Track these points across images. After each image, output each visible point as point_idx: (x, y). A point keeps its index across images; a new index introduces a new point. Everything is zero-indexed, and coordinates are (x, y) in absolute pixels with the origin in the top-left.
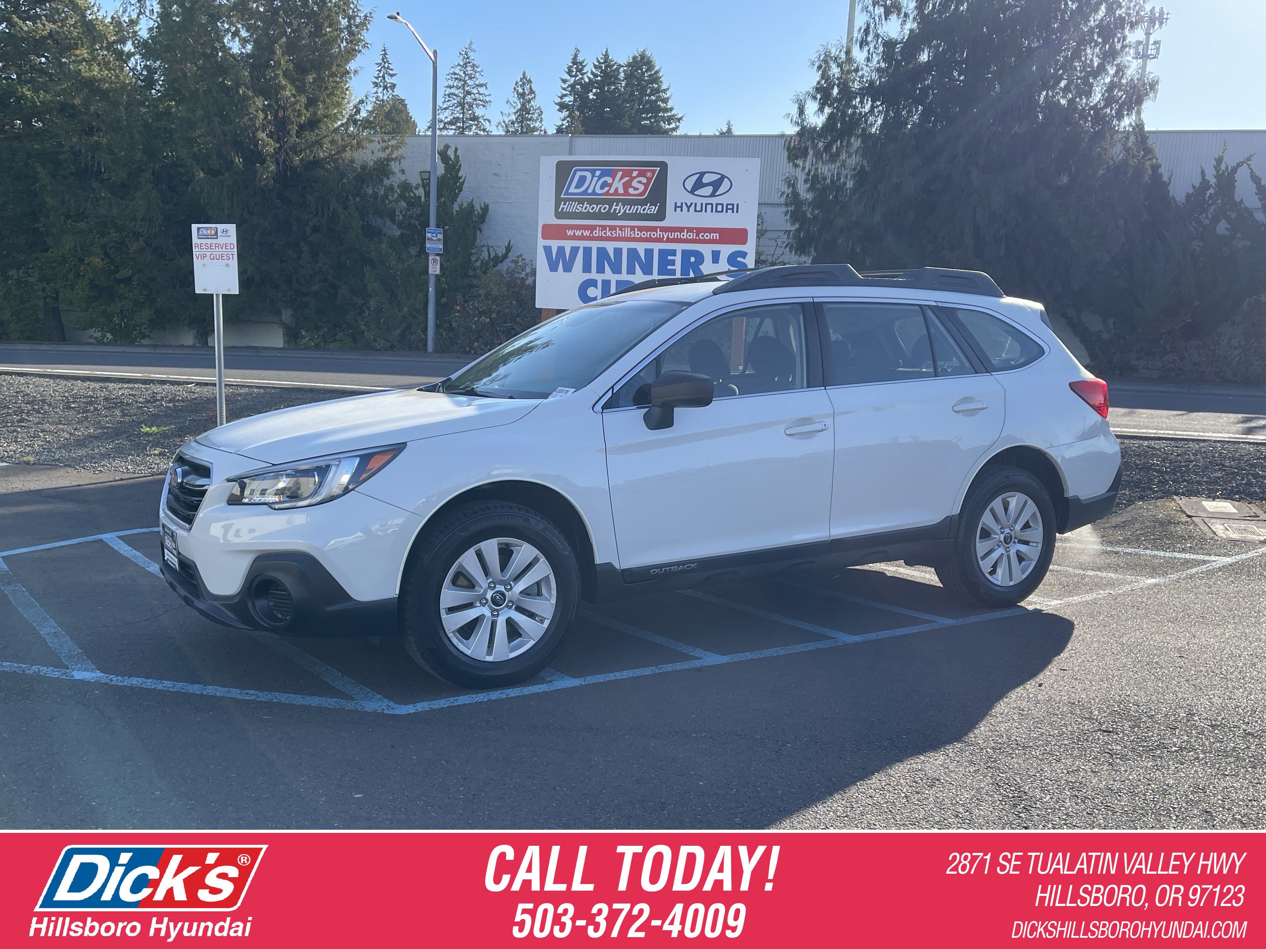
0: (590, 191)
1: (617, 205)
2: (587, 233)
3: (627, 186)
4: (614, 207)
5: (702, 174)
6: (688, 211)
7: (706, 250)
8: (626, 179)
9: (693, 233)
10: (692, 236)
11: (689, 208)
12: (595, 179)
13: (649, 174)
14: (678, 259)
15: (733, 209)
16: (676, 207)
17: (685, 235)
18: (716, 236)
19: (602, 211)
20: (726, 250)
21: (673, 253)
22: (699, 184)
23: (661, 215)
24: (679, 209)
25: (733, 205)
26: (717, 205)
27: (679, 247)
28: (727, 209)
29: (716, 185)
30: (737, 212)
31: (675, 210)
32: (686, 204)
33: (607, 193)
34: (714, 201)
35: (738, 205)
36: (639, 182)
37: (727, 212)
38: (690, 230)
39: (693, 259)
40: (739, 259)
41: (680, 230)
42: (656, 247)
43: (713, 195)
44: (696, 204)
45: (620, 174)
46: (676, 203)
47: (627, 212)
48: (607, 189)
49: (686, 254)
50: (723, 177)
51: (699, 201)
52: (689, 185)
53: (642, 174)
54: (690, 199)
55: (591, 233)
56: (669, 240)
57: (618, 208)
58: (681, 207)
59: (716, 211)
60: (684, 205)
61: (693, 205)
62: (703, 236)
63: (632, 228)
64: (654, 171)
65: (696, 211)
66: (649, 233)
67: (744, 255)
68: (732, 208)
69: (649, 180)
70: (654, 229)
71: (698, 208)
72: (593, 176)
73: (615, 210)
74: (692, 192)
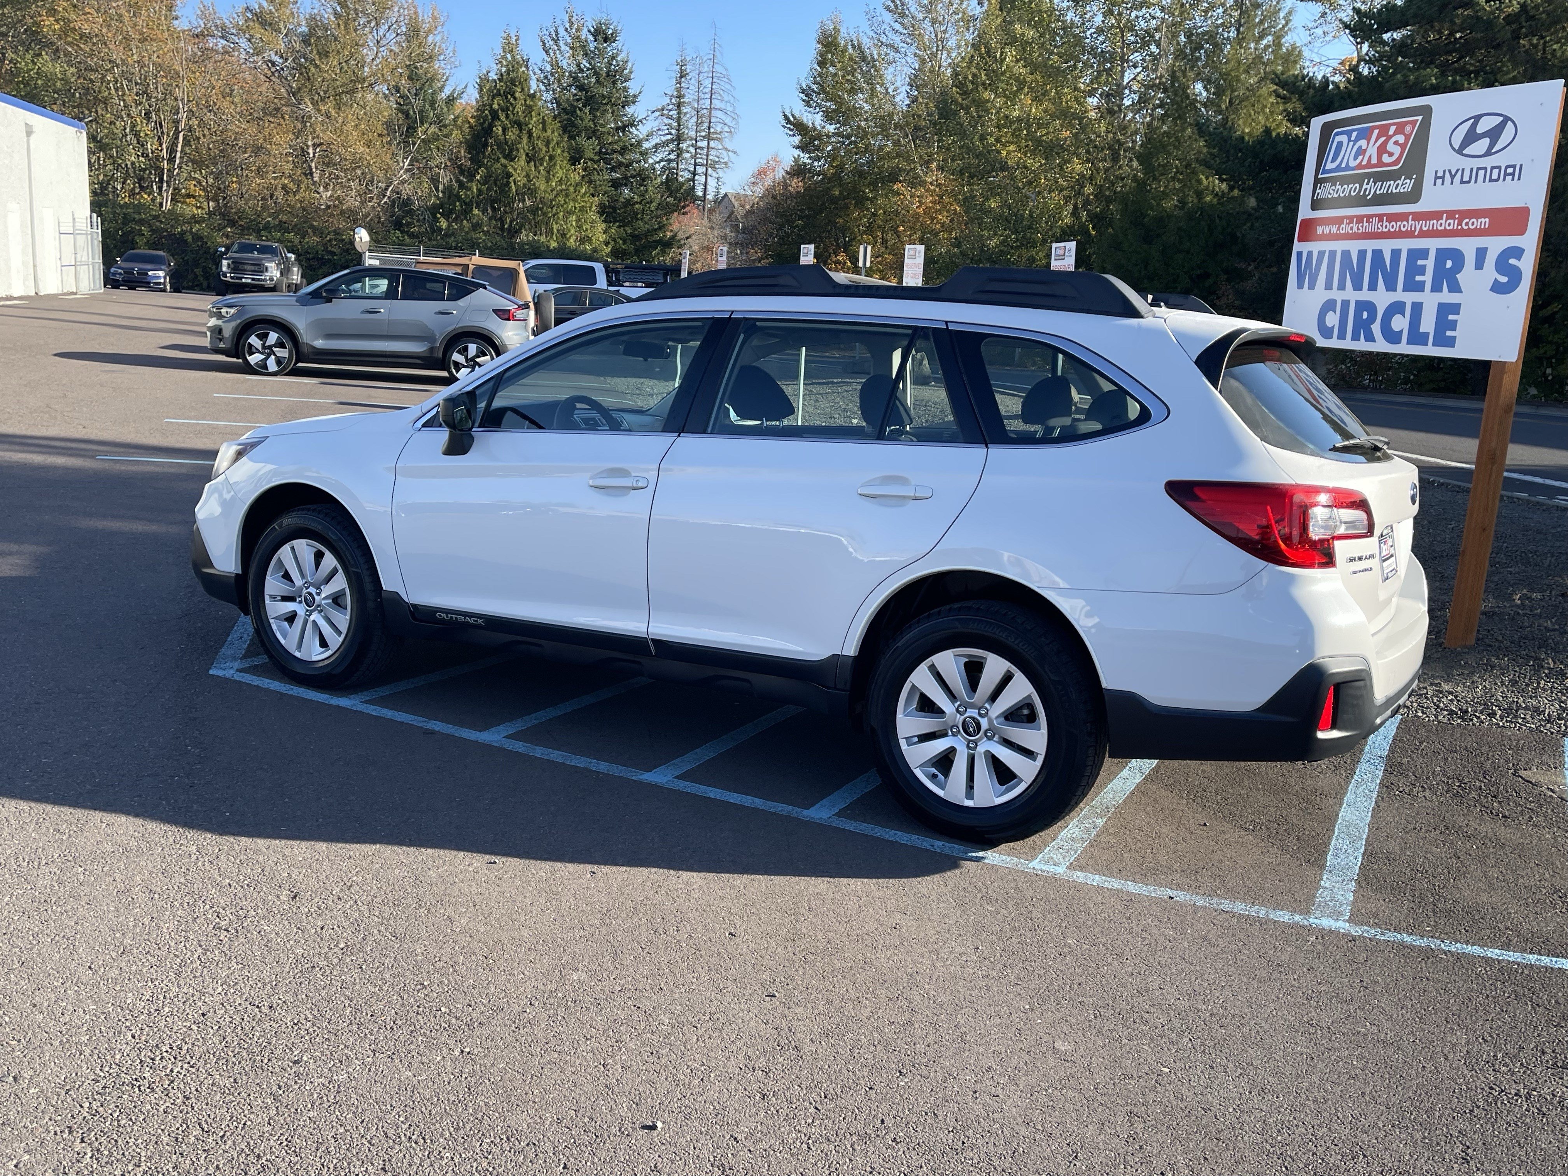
0: (1343, 165)
1: (1368, 184)
2: (1334, 229)
3: (1382, 150)
4: (1365, 186)
5: (1478, 118)
6: (1452, 183)
7: (1468, 246)
8: (1382, 139)
9: (1454, 219)
10: (1452, 224)
11: (1453, 177)
12: (1351, 143)
13: (1408, 129)
14: (1430, 263)
15: (1513, 174)
16: (1436, 178)
17: (1445, 224)
18: (1484, 222)
19: (1353, 194)
20: (1496, 245)
21: (1423, 253)
22: (1471, 137)
23: (1414, 196)
24: (1439, 181)
25: (1514, 167)
26: (1493, 168)
27: (1433, 244)
28: (1506, 174)
29: (1494, 134)
30: (1519, 179)
31: (1435, 184)
32: (1450, 171)
33: (1360, 166)
34: (1488, 162)
35: (1521, 166)
36: (1396, 143)
37: (1504, 180)
38: (1451, 214)
39: (1449, 264)
40: (1512, 261)
41: (1436, 215)
42: (1405, 245)
43: (1488, 153)
44: (1463, 170)
45: (1376, 132)
46: (1436, 172)
47: (1378, 192)
48: (1360, 158)
49: (1443, 254)
50: (1506, 119)
51: (1468, 164)
52: (1458, 140)
53: (1400, 130)
54: (1457, 162)
55: (1338, 229)
56: (1423, 234)
57: (1369, 187)
58: (1443, 178)
59: (1491, 180)
60: (1447, 173)
61: (1460, 172)
62: (1467, 224)
63: (1380, 217)
64: (1413, 123)
65: (1462, 182)
66: (1399, 223)
67: (1517, 252)
68: (1513, 172)
69: (1407, 137)
70: (1403, 217)
71: (1466, 178)
72: (1349, 141)
73: (1366, 189)
74: (1460, 151)
